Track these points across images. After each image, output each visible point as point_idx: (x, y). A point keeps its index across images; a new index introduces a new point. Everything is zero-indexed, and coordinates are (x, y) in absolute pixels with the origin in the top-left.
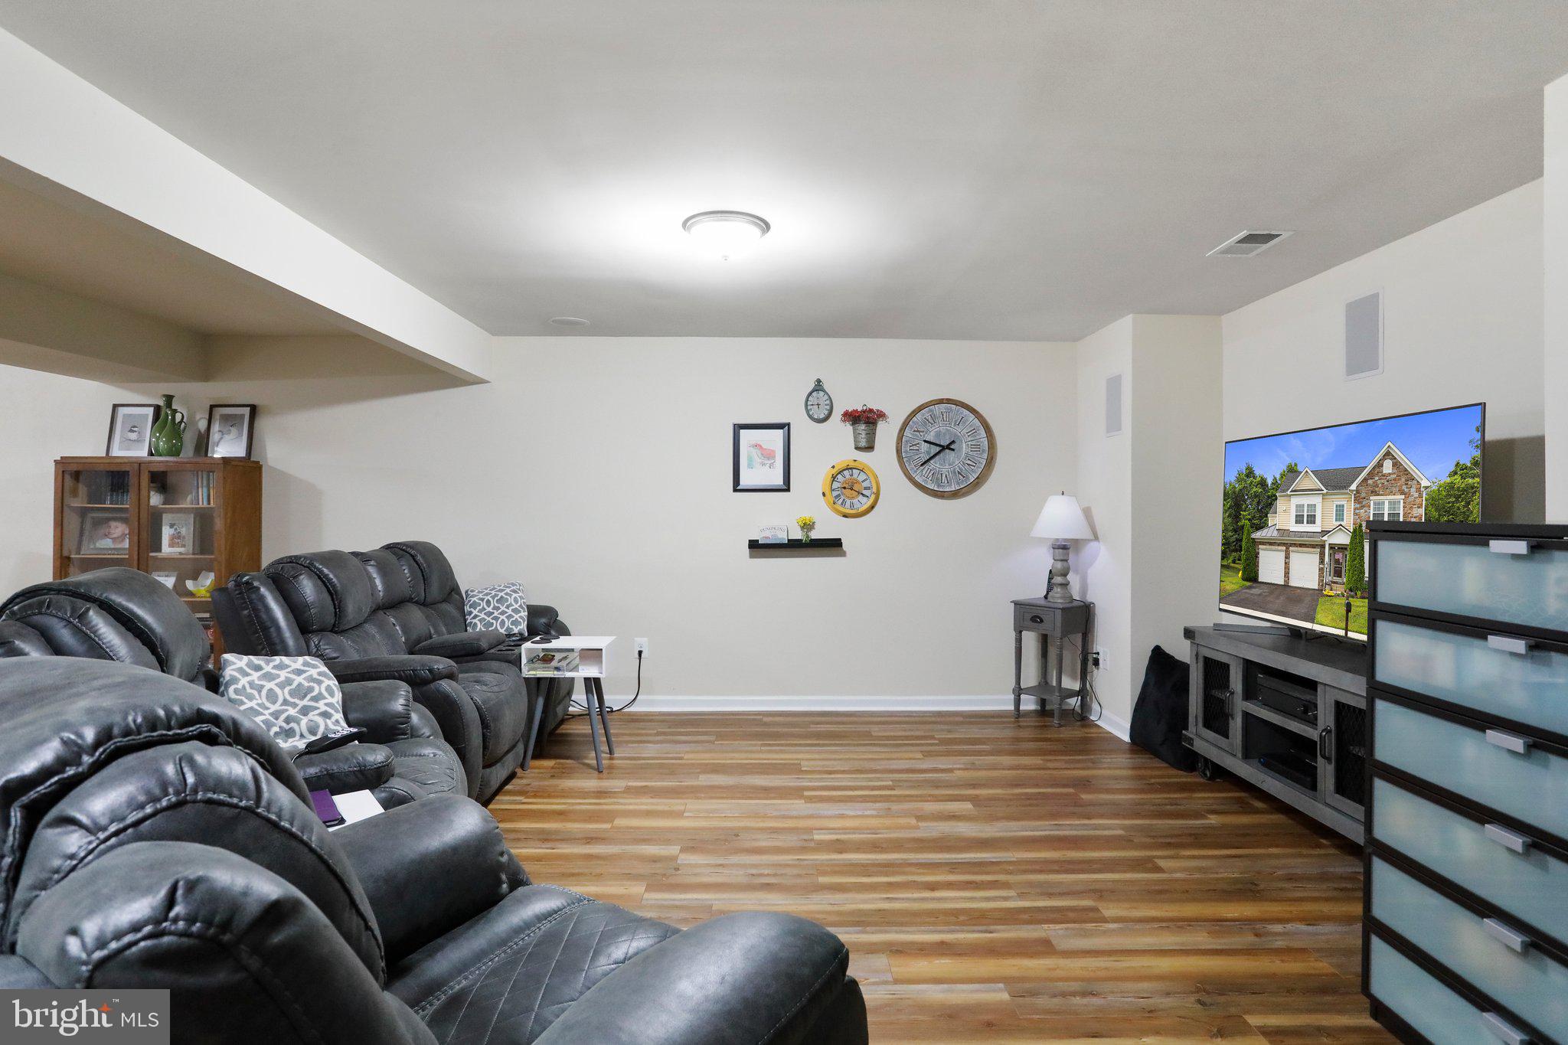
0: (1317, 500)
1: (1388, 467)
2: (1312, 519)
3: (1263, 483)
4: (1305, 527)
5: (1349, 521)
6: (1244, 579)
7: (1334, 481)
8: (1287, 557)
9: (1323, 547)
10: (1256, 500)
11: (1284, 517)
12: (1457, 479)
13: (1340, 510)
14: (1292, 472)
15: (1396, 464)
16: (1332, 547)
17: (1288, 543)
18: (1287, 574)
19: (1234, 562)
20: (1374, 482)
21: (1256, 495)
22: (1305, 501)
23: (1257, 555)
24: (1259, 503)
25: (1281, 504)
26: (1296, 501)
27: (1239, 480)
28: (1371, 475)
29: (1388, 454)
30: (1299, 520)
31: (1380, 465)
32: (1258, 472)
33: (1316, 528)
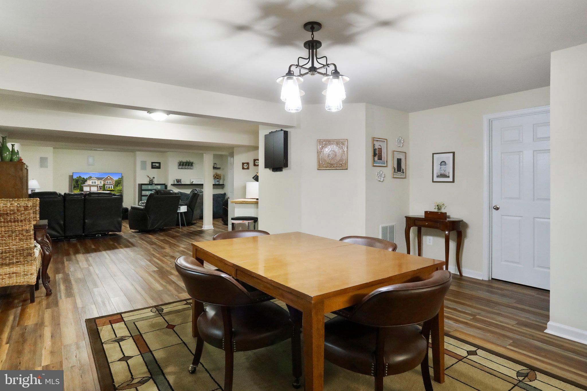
0: (96, 181)
1: (109, 178)
2: (95, 183)
3: (84, 178)
4: (94, 184)
5: (102, 183)
6: (79, 191)
7: (99, 179)
8: (90, 188)
9: (98, 186)
10: (82, 181)
11: (89, 182)
12: (119, 179)
13: (101, 182)
14: (90, 177)
15: (110, 177)
16: (99, 186)
17: (90, 186)
18: (90, 189)
19: (77, 189)
20: (107, 179)
21: (82, 180)
22: (94, 181)
23: (83, 188)
24: (83, 181)
25: (88, 181)
26: (91, 181)
27: (77, 177)
28: (106, 178)
29: (109, 176)
30: (92, 183)
31: (108, 177)
32: (82, 177)
33: (96, 184)
